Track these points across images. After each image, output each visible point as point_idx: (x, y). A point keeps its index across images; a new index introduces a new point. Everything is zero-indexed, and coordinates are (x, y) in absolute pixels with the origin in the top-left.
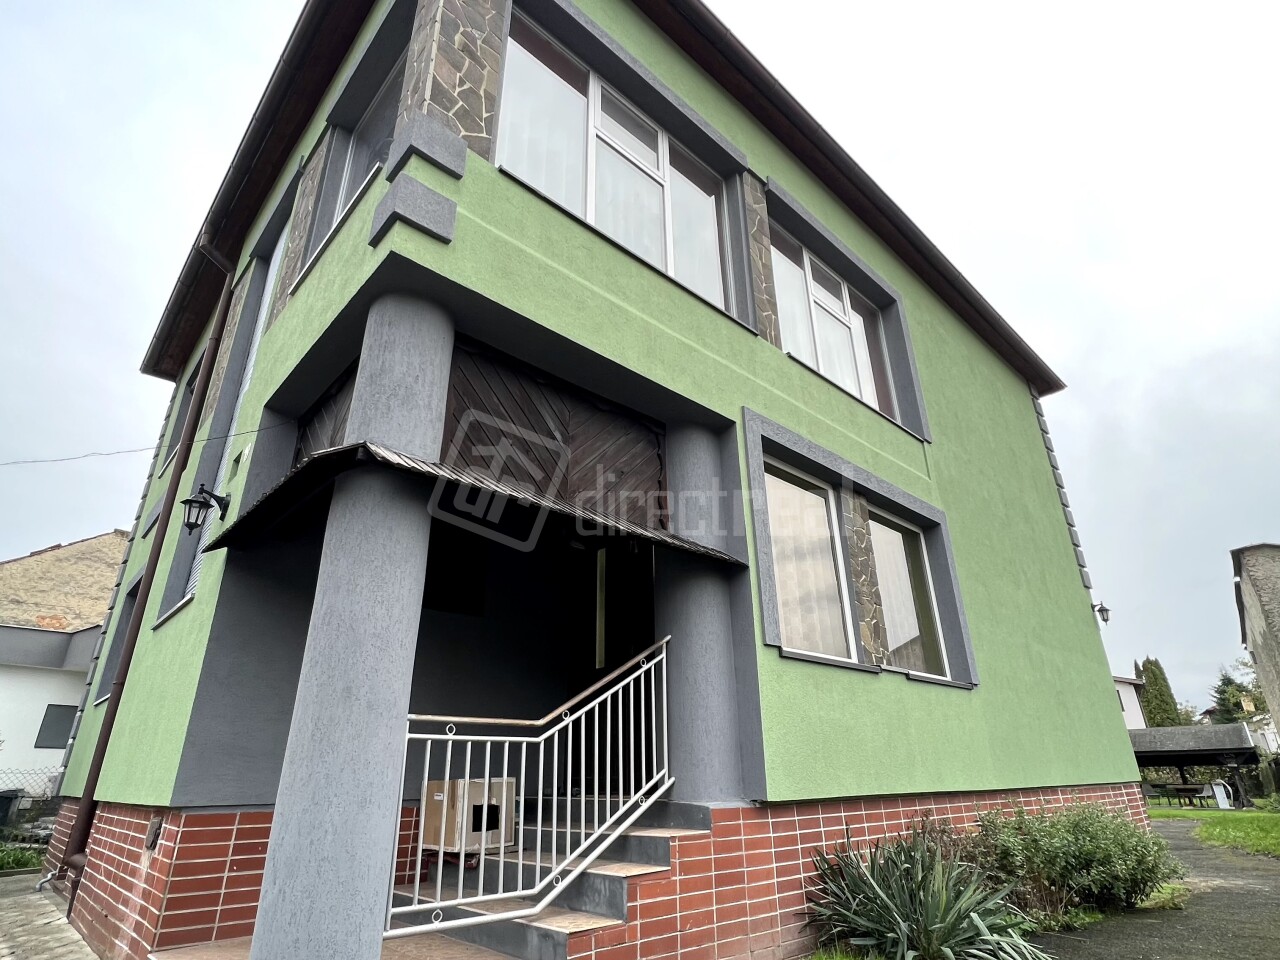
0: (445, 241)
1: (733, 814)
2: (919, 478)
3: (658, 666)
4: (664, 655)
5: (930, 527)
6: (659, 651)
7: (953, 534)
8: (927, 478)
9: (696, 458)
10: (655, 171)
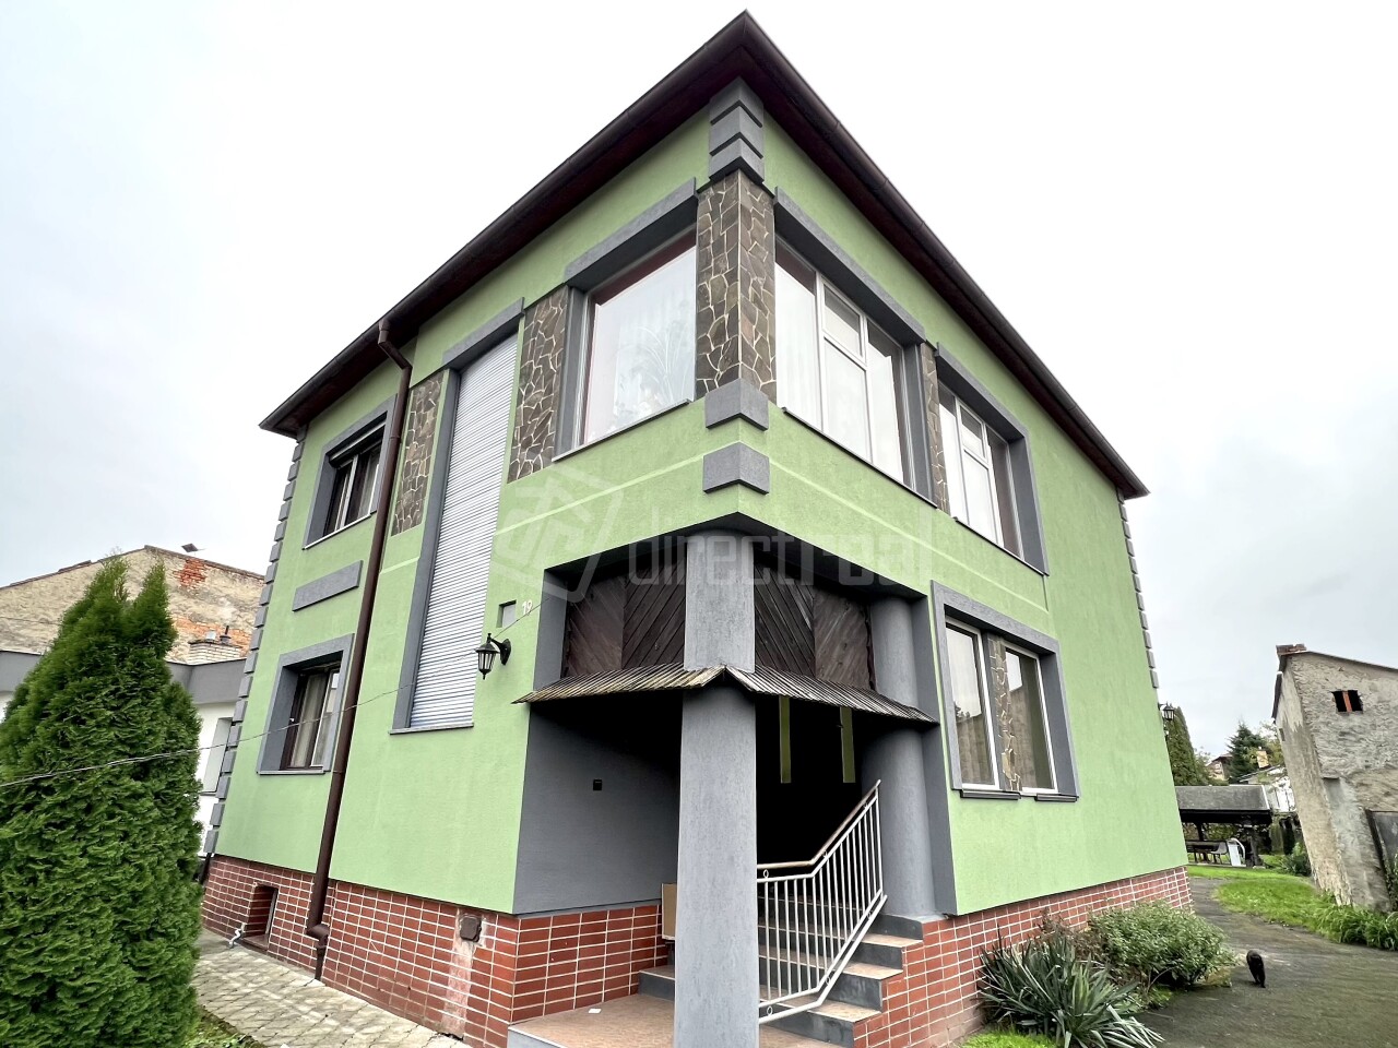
0: (763, 493)
1: (933, 926)
2: (1042, 611)
3: (874, 805)
4: (876, 797)
5: (1046, 656)
6: (873, 794)
7: (1063, 661)
8: (1045, 610)
9: (895, 629)
10: (859, 357)
